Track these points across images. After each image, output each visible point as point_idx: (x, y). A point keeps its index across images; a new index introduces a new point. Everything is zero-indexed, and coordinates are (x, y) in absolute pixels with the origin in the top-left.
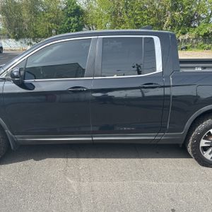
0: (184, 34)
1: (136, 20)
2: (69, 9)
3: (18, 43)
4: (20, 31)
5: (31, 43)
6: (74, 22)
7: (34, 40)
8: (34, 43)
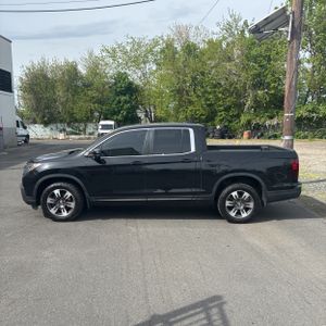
0: (271, 118)
1: (207, 99)
2: (119, 85)
3: (48, 129)
4: (52, 114)
5: (64, 130)
6: (126, 102)
7: (69, 125)
8: (68, 129)
